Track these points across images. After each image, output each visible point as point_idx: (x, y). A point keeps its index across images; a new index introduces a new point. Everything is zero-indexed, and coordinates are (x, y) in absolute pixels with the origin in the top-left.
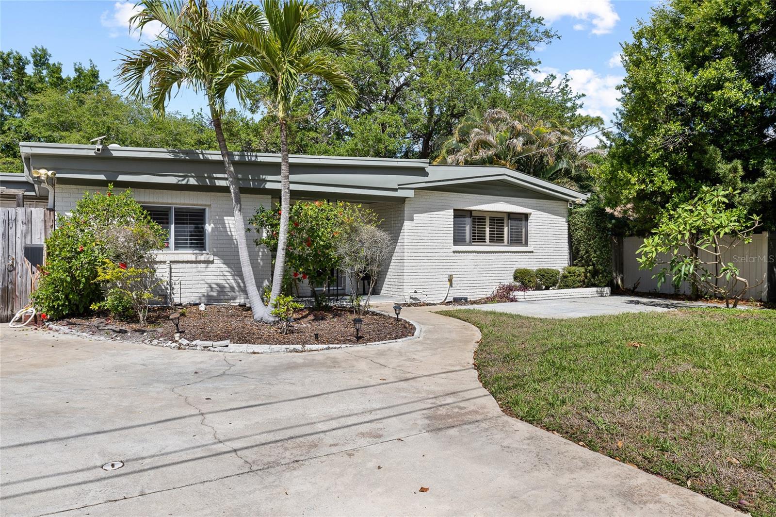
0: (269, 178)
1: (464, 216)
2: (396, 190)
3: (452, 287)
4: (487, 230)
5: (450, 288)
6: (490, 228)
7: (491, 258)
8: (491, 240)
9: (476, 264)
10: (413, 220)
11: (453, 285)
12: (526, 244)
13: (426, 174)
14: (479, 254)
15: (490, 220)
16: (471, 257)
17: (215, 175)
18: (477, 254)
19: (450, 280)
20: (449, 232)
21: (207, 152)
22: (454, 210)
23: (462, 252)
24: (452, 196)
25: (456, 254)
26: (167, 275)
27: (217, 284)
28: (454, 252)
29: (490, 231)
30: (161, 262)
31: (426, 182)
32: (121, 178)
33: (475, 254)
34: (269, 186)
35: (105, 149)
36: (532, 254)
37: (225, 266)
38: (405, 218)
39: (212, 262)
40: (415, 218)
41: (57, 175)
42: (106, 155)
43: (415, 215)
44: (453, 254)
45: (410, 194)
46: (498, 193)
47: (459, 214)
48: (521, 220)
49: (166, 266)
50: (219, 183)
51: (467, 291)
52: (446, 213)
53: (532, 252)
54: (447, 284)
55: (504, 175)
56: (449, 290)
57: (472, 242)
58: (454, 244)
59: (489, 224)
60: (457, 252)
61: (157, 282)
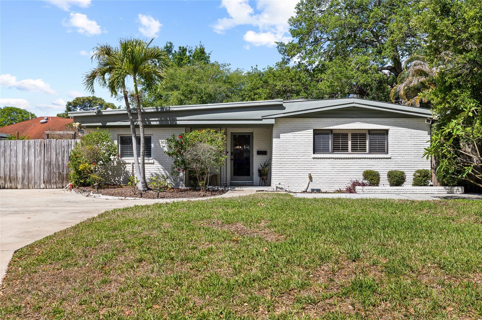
0: (178, 118)
1: (328, 134)
2: (261, 120)
3: (312, 182)
4: (350, 143)
5: (311, 183)
6: (352, 141)
7: (348, 162)
8: (353, 150)
9: (333, 166)
10: (279, 138)
11: (313, 181)
12: (387, 153)
13: (284, 108)
14: (336, 160)
15: (352, 135)
16: (328, 162)
17: (150, 119)
18: (334, 160)
19: (311, 178)
20: (310, 145)
21: (145, 108)
22: (314, 130)
23: (325, 158)
24: (312, 121)
25: (315, 160)
26: (131, 170)
27: (156, 174)
28: (314, 158)
29: (352, 143)
30: (128, 163)
31: (284, 113)
32: (108, 124)
33: (332, 160)
34: (178, 123)
35: (99, 112)
36: (389, 160)
37: (160, 165)
38: (273, 137)
39: (153, 164)
40: (281, 137)
41: (82, 125)
42: (101, 114)
43: (281, 135)
44: (313, 160)
45: (272, 121)
46: (355, 116)
47: (316, 133)
48: (384, 134)
49: (131, 165)
50: (152, 123)
51: (326, 185)
52: (308, 133)
53: (390, 158)
54: (308, 180)
55: (353, 103)
56: (309, 184)
57: (334, 151)
58: (314, 153)
59: (351, 138)
60: (316, 158)
61: (127, 173)
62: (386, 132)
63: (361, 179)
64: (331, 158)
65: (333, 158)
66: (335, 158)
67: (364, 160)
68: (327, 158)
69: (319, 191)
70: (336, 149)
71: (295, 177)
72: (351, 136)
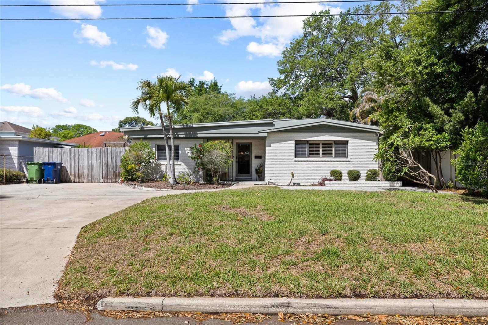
0: (198, 133)
1: (305, 144)
2: (258, 134)
3: (294, 178)
4: (321, 150)
5: (293, 179)
7: (319, 164)
8: (323, 155)
10: (271, 146)
12: (347, 157)
13: (274, 125)
16: (306, 164)
17: (179, 133)
18: (310, 162)
19: (293, 175)
20: (292, 151)
21: (175, 125)
22: (295, 141)
23: (303, 161)
24: (294, 134)
25: (296, 162)
26: (165, 169)
27: (182, 172)
28: (295, 161)
30: (163, 165)
31: (274, 129)
32: (149, 136)
33: (308, 162)
34: (199, 136)
35: (142, 128)
36: (349, 162)
37: (185, 166)
38: (266, 146)
39: (181, 165)
41: (130, 137)
42: (143, 129)
43: (272, 144)
44: (294, 162)
45: (266, 135)
46: (324, 131)
47: (297, 143)
48: (345, 144)
49: (165, 166)
50: (180, 136)
51: (303, 180)
52: (291, 143)
53: (350, 161)
54: (291, 177)
55: (323, 122)
56: (292, 179)
57: (309, 156)
58: (295, 158)
59: (321, 147)
60: (297, 161)
61: (162, 171)
62: (346, 142)
63: (329, 176)
64: (307, 161)
65: (309, 161)
66: (310, 161)
67: (331, 162)
68: (304, 161)
69: (298, 185)
70: (311, 154)
71: (282, 174)
72: (321, 145)
